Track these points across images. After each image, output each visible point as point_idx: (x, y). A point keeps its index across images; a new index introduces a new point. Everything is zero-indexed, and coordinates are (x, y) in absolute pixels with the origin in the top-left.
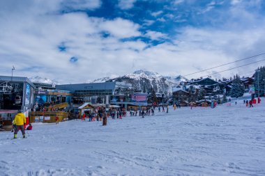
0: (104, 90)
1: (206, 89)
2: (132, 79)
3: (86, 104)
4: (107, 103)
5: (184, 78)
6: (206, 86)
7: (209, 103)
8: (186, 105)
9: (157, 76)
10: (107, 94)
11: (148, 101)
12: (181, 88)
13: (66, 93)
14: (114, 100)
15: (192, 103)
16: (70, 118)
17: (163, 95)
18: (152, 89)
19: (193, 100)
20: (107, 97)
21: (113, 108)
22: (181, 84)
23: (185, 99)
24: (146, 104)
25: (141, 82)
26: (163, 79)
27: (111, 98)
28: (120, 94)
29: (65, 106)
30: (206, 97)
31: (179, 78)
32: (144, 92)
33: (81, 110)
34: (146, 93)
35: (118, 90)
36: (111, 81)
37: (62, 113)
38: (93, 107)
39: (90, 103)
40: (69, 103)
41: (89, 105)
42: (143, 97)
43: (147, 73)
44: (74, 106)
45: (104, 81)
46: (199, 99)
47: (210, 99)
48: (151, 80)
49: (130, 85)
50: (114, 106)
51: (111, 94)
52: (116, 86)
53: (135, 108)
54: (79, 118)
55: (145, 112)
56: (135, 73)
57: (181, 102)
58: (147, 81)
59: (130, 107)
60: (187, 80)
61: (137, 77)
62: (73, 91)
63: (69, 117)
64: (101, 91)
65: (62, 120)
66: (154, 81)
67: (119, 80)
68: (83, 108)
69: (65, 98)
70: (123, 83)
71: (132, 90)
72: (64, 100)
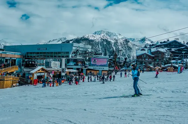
0: (59, 53)
1: (172, 52)
2: (92, 41)
3: (39, 68)
4: (63, 66)
5: (149, 40)
6: (173, 50)
7: (175, 68)
8: (151, 70)
9: (120, 37)
10: (63, 57)
11: (110, 66)
12: (146, 52)
13: (16, 56)
14: (72, 63)
15: (157, 68)
16: (21, 84)
17: (126, 59)
18: (113, 51)
19: (158, 65)
20: (64, 60)
21: (70, 73)
22: (146, 47)
23: (150, 63)
24: (107, 68)
25: (102, 44)
26: (127, 41)
27: (68, 61)
28: (78, 57)
29: (15, 69)
30: (173, 61)
31: (143, 40)
32: (105, 55)
33: (33, 74)
34: (107, 57)
35: (76, 53)
36: (68, 42)
37: (11, 77)
38: (46, 71)
39: (44, 67)
40: (20, 67)
41: (43, 69)
42: (103, 60)
43: (108, 34)
44: (26, 70)
45: (60, 42)
46: (165, 64)
47: (176, 63)
48: (113, 41)
49: (90, 47)
50: (71, 71)
51: (68, 56)
52: (74, 48)
53: (95, 73)
54: (31, 83)
55: (106, 77)
56: (95, 33)
57: (146, 67)
58: (109, 43)
59: (88, 72)
60: (152, 42)
61: (97, 38)
62: (24, 52)
63: (19, 82)
64: (56, 53)
65: (12, 86)
66: (116, 43)
67: (78, 41)
68: (36, 73)
69: (15, 60)
70: (81, 45)
71: (91, 53)
72: (13, 63)
